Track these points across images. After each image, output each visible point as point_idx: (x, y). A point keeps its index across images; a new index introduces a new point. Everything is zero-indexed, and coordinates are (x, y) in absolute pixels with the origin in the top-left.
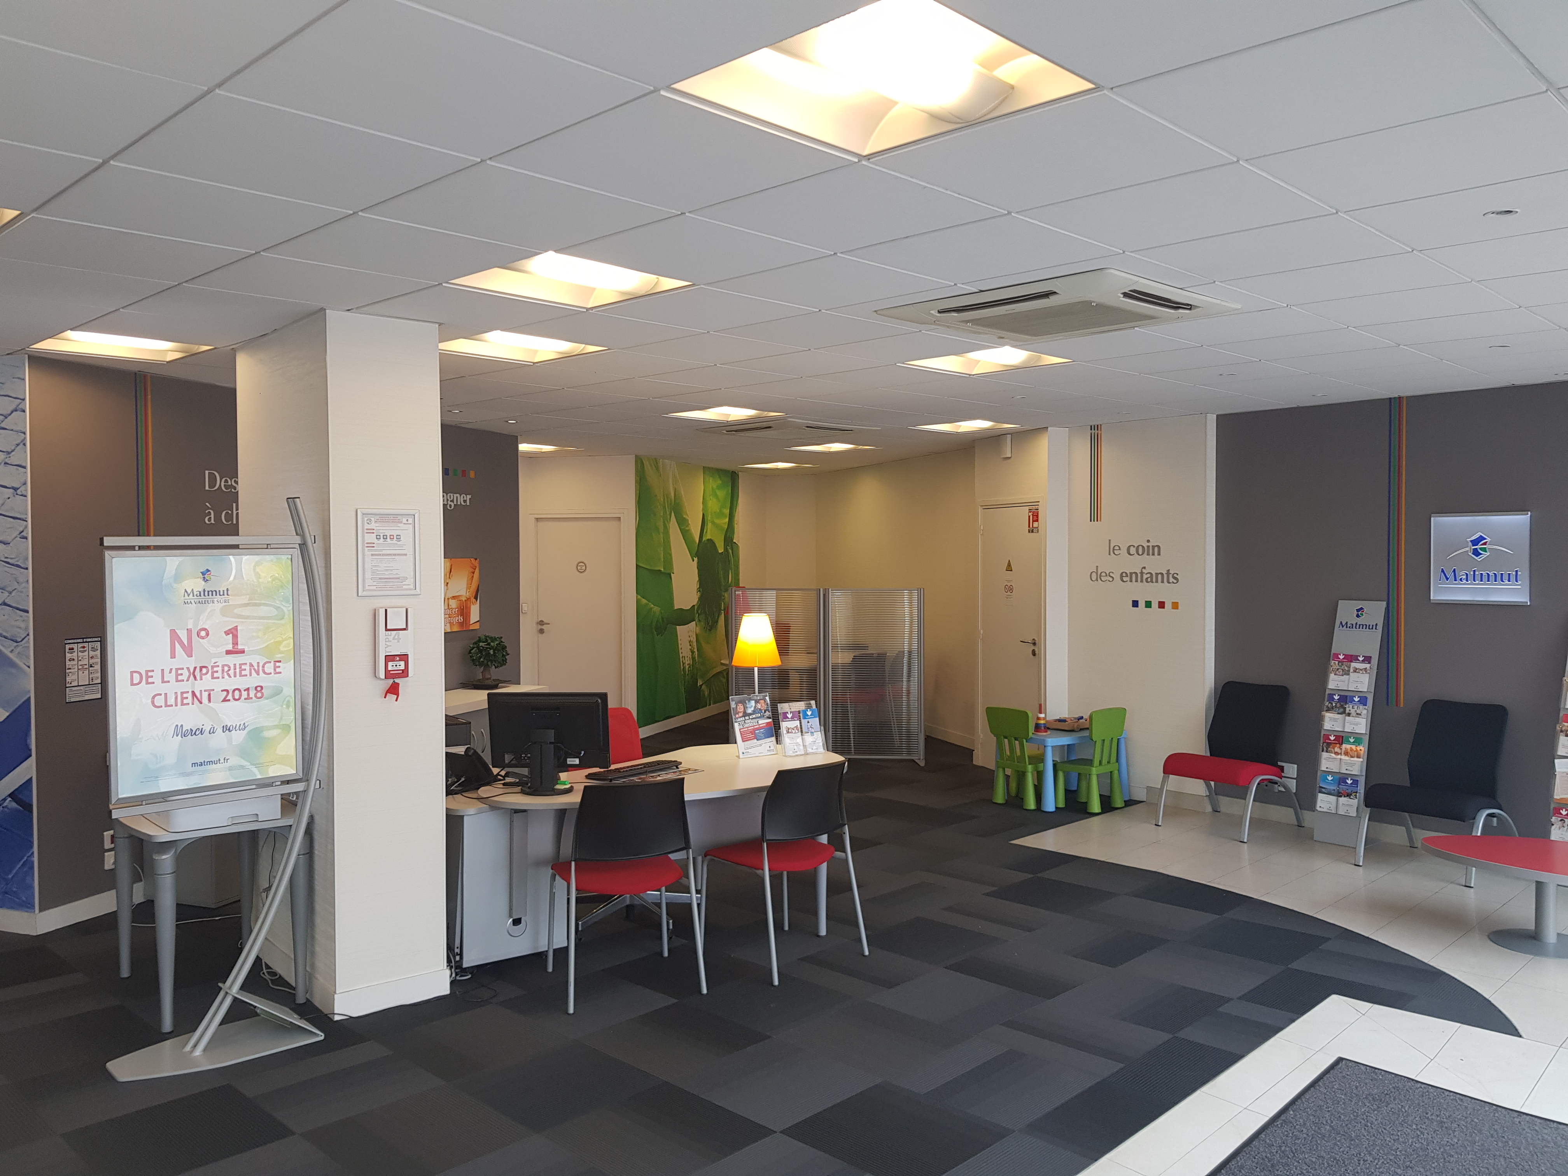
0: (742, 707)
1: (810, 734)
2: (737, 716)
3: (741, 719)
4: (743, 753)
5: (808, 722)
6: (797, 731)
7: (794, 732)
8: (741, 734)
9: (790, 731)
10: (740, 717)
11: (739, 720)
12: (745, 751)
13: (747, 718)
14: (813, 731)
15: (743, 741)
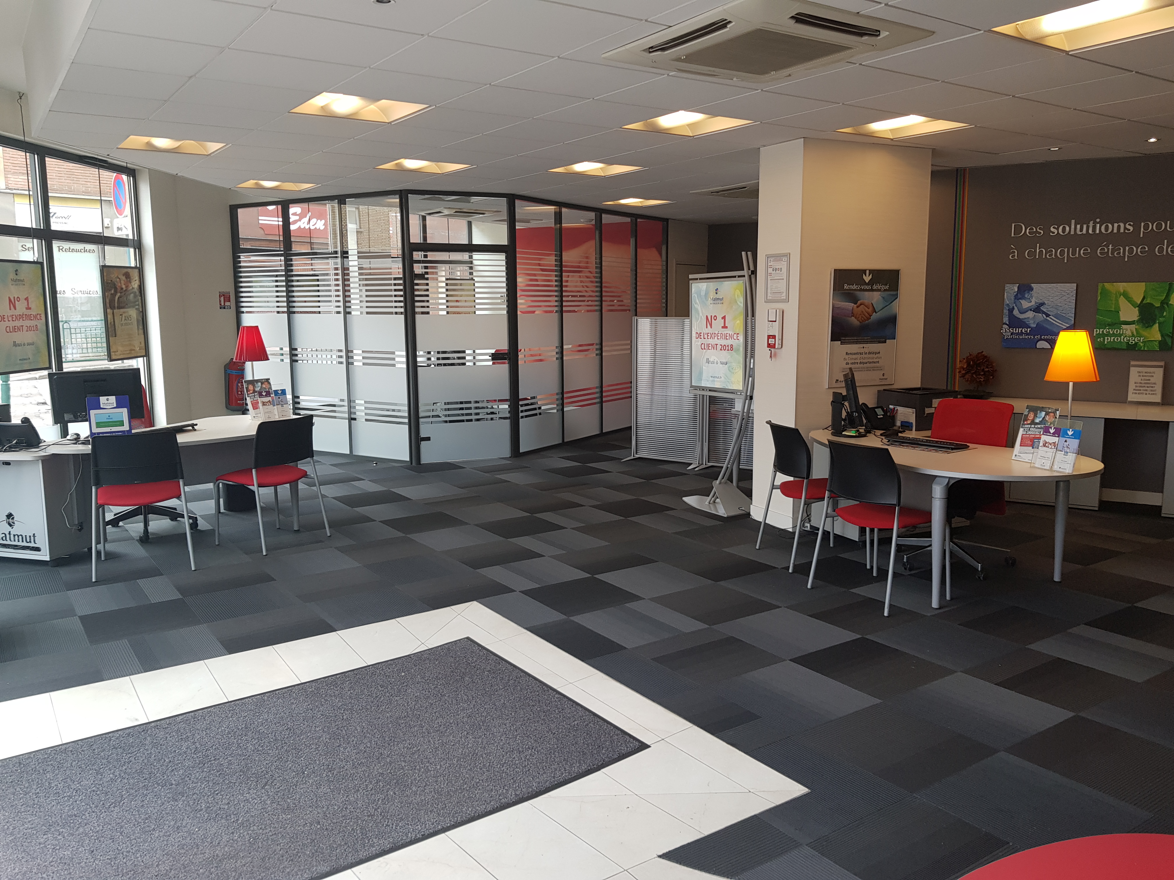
0: (1032, 416)
1: (1063, 453)
2: (1025, 423)
3: (1028, 426)
4: (1016, 456)
5: (1066, 441)
6: (1053, 447)
7: (1050, 447)
8: (1022, 439)
9: (1047, 445)
10: (1028, 424)
11: (1026, 426)
12: (1018, 454)
13: (1033, 426)
14: (1068, 451)
15: (1021, 446)
